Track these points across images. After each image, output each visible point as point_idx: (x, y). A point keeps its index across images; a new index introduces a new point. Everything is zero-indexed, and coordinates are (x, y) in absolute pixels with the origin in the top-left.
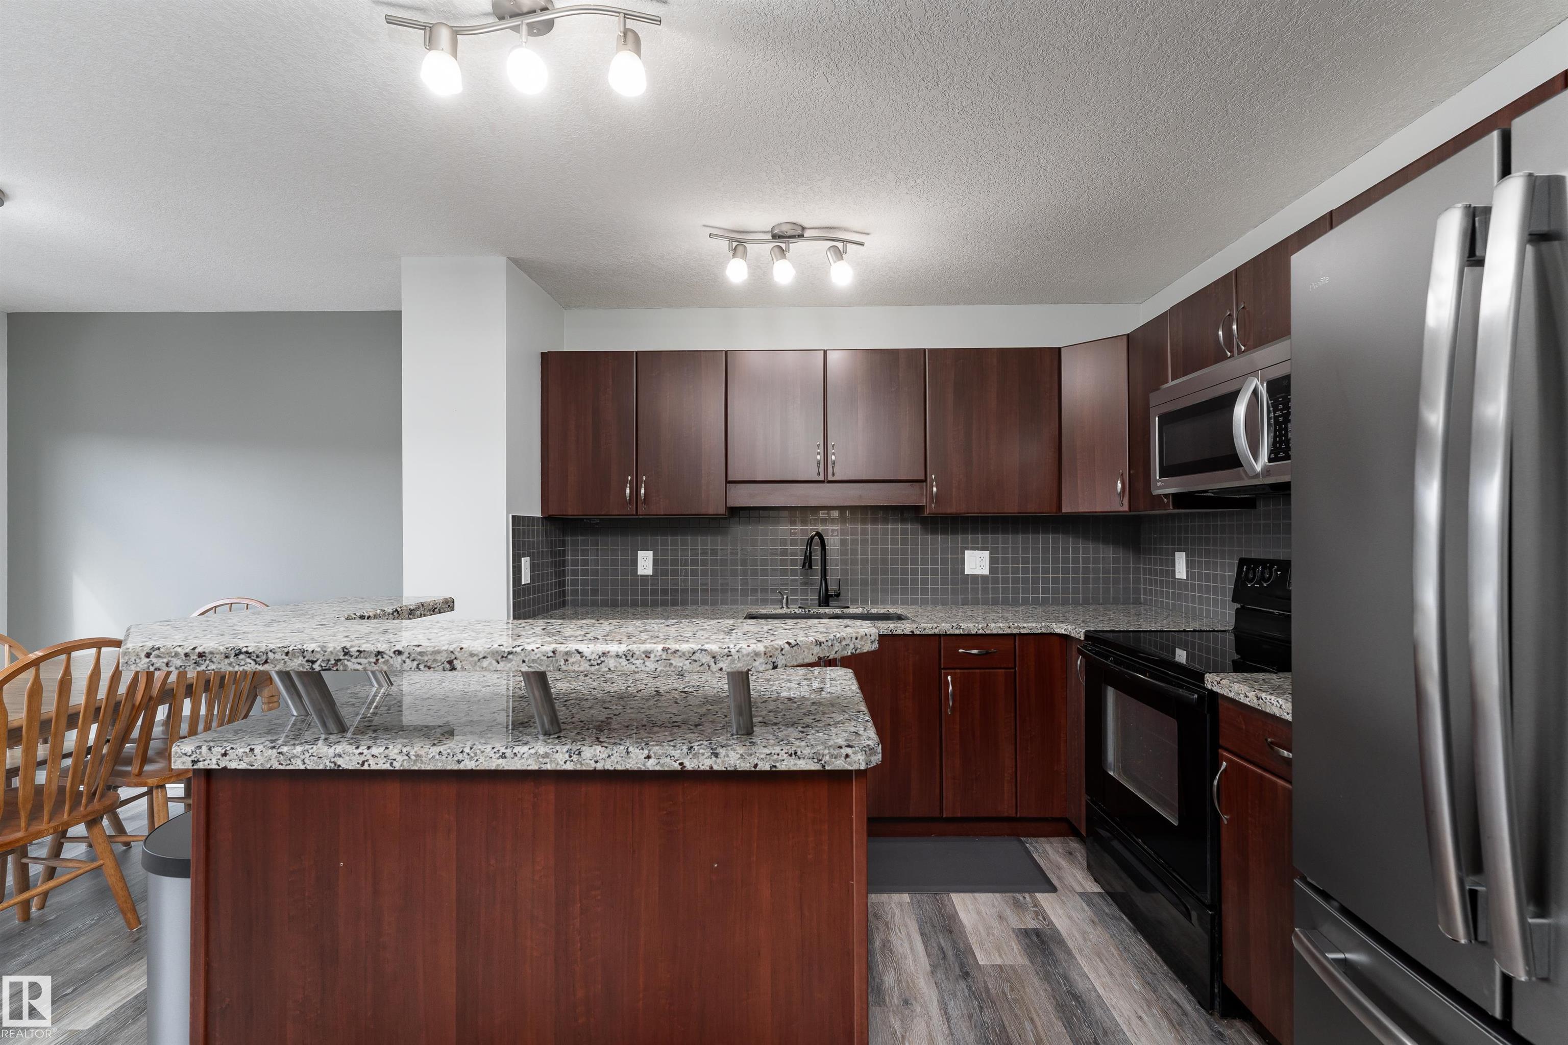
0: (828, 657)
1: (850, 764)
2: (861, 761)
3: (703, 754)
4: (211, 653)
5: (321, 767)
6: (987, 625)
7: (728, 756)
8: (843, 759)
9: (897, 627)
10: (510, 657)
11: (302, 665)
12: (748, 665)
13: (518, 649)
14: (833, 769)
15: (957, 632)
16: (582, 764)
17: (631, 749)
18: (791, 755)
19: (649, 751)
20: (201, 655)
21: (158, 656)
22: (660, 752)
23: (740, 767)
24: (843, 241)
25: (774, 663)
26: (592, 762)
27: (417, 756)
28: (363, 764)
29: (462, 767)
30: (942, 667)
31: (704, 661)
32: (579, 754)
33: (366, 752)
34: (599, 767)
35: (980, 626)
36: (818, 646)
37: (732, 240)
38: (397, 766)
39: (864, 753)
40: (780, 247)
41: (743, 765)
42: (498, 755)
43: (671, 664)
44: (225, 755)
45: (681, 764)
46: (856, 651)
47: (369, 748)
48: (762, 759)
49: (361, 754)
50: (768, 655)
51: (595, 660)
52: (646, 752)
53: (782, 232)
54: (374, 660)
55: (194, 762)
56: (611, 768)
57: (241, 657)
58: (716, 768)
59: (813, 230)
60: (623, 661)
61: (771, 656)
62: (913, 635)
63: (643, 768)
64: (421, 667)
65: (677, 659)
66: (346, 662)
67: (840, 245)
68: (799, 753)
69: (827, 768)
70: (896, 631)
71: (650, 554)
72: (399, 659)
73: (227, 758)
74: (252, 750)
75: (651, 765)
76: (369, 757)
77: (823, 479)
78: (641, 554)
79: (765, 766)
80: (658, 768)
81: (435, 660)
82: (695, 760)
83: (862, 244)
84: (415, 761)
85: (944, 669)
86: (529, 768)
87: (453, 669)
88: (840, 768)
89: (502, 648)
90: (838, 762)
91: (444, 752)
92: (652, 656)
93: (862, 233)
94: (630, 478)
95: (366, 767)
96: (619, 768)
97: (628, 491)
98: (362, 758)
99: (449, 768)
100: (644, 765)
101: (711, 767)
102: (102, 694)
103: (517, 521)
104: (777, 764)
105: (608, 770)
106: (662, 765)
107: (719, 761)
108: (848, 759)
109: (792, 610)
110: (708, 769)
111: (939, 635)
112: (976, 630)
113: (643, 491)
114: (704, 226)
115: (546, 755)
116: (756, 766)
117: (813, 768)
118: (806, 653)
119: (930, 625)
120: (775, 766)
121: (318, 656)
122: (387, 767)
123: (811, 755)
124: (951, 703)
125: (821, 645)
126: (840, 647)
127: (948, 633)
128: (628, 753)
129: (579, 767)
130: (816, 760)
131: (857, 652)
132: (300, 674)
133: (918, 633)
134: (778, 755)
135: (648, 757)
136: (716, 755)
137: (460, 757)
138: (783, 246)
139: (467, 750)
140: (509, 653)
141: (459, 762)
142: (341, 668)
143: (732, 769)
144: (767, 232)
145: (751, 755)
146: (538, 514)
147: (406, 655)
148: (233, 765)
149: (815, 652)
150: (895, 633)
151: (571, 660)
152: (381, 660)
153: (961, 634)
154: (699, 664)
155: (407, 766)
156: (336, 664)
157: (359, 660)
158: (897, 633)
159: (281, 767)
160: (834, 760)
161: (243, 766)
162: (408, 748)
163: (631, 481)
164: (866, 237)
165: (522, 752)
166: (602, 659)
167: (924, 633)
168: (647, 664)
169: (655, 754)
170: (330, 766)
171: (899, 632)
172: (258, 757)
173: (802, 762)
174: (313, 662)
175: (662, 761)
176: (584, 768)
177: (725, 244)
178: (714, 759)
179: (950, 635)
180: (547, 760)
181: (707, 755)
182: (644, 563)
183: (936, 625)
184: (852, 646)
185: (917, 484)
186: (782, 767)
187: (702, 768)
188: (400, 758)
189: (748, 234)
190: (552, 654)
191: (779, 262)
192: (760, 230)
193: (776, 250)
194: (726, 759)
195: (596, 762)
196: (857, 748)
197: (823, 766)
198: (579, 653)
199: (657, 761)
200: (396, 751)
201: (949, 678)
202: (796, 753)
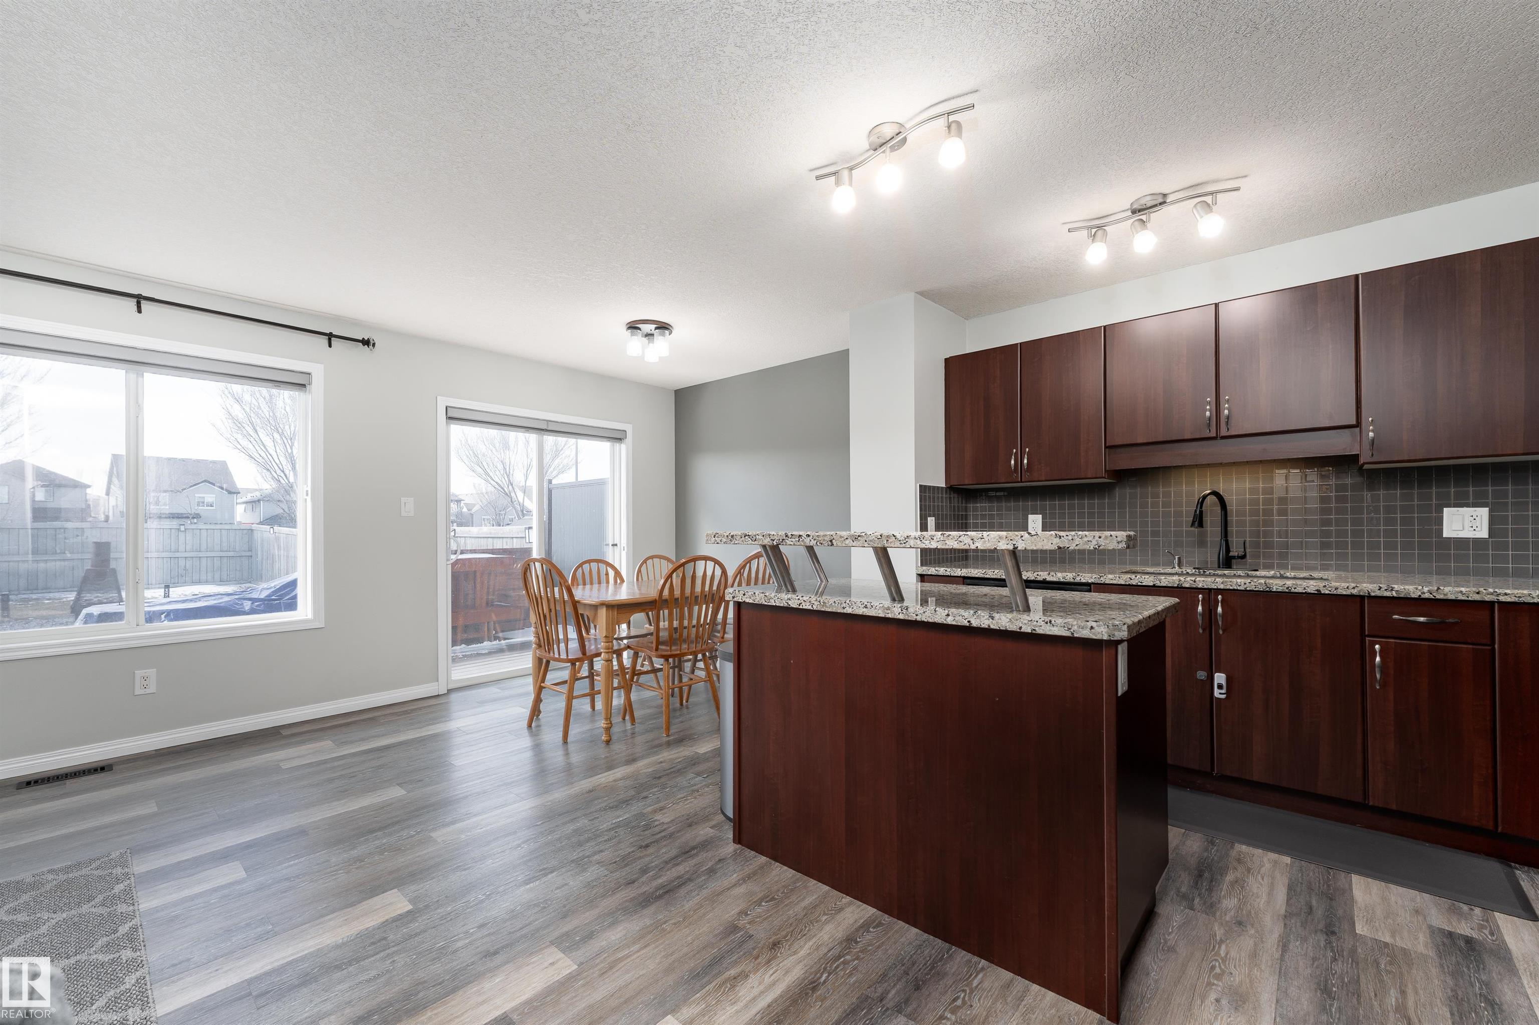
0: (1068, 548)
1: (1094, 634)
2: (1103, 633)
3: (983, 617)
4: (736, 535)
5: (782, 605)
6: (1438, 589)
7: (1000, 619)
8: (1089, 629)
9: (1297, 585)
10: (859, 538)
11: (769, 542)
12: (994, 545)
13: (863, 534)
14: (1080, 636)
15: (1388, 594)
16: (908, 616)
17: (937, 609)
18: (1047, 623)
19: (949, 611)
20: (732, 536)
21: (718, 537)
22: (956, 612)
23: (1009, 628)
24: (1212, 193)
25: (1014, 545)
26: (914, 615)
27: (824, 603)
28: (799, 606)
29: (845, 611)
30: (1367, 633)
31: (966, 542)
32: (907, 609)
33: (801, 598)
34: (919, 618)
35: (1426, 589)
36: (1058, 538)
37: (1092, 227)
38: (815, 608)
39: (1106, 626)
40: (1141, 220)
41: (1011, 626)
42: (863, 606)
43: (946, 543)
44: (744, 595)
45: (969, 622)
46: (1099, 547)
47: (802, 597)
48: (1026, 624)
49: (799, 599)
50: (1010, 538)
51: (903, 540)
52: (946, 612)
53: (1142, 205)
54: (798, 540)
55: (733, 597)
56: (926, 620)
57: (747, 537)
58: (992, 627)
59: (1177, 193)
60: (918, 541)
61: (1011, 540)
62: (1319, 594)
63: (945, 622)
64: (818, 543)
65: (950, 541)
66: (787, 541)
67: (1208, 199)
68: (1053, 622)
69: (1075, 635)
70: (1295, 588)
71: (1039, 517)
72: (808, 539)
73: (745, 596)
74: (754, 593)
75: (950, 621)
76: (802, 601)
77: (1215, 435)
78: (1031, 517)
79: (1027, 629)
80: (954, 623)
81: (824, 540)
82: (978, 620)
83: (1237, 189)
84: (823, 606)
85: (1369, 636)
86: (879, 615)
87: (832, 545)
88: (1086, 637)
89: (856, 534)
90: (1084, 632)
91: (837, 602)
92: (935, 538)
93: (1237, 178)
94: (1015, 450)
95: (801, 607)
96: (931, 621)
97: (1013, 462)
98: (799, 602)
99: (839, 611)
100: (945, 620)
101: (989, 626)
102: (707, 588)
103: (923, 489)
104: (1036, 629)
105: (924, 621)
106: (957, 622)
107: (994, 622)
108: (1092, 630)
109: (1184, 570)
110: (987, 627)
111: (1362, 598)
112: (1420, 593)
113: (1026, 461)
114: (1064, 224)
115: (888, 609)
116: (1021, 628)
117: (1064, 634)
118: (1045, 542)
119: (1345, 585)
120: (1035, 630)
121: (776, 537)
122: (810, 607)
123: (1063, 625)
124: (1378, 676)
125: (1060, 538)
126: (1081, 542)
127: (1373, 594)
128: (935, 611)
129: (906, 618)
130: (1066, 629)
131: (1101, 548)
132: (769, 546)
133: (1327, 592)
134: (1037, 622)
135: (948, 615)
136: (993, 618)
137: (844, 605)
138: (1144, 217)
139: (848, 602)
140: (859, 536)
141: (844, 608)
142: (784, 544)
143: (1004, 629)
144: (1128, 210)
145: (1017, 620)
146: (942, 484)
147: (811, 537)
148: (747, 601)
149: (1054, 542)
150: (1293, 590)
151: (890, 541)
152: (801, 540)
153: (1393, 597)
154: (963, 544)
155: (819, 608)
156: (782, 542)
157: (792, 540)
158: (1296, 591)
159: (766, 603)
160: (1081, 630)
161: (751, 601)
162: (820, 598)
163: (1017, 452)
164: (1244, 180)
165: (875, 605)
166: (907, 540)
167: (1335, 592)
168: (932, 543)
169: (952, 613)
170: (786, 605)
171: (1300, 590)
172: (757, 597)
173: (1055, 628)
174: (773, 540)
175: (956, 619)
176: (910, 619)
177: (1085, 233)
178: (991, 620)
179: (1376, 597)
180: (889, 611)
181: (986, 617)
182: (1034, 525)
183: (1353, 585)
184: (1094, 542)
185: (1347, 431)
186: (1040, 631)
187: (983, 626)
188: (816, 603)
189: (1109, 217)
190: (879, 537)
191: (1140, 233)
192: (1118, 211)
193: (1136, 223)
194: (1000, 621)
195: (917, 615)
196: (1101, 623)
197: (1072, 634)
198: (894, 536)
199: (953, 618)
200: (814, 599)
201: (1377, 647)
202: (1050, 622)
